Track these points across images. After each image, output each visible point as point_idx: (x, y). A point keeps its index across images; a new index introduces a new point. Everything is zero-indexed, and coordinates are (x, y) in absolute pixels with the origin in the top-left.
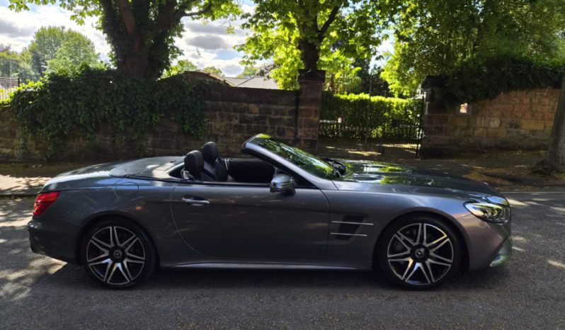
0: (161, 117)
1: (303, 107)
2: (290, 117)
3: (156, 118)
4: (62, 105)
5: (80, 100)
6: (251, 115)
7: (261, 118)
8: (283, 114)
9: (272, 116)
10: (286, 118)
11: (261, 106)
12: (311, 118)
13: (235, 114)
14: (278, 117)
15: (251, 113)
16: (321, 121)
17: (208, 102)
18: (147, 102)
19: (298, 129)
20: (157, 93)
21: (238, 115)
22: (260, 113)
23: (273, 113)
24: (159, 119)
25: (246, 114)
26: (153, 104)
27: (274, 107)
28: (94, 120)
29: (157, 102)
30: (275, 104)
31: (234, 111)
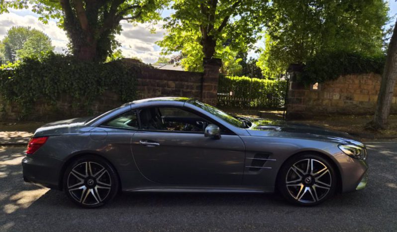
0: (106, 90)
1: (206, 84)
2: (197, 91)
3: (102, 90)
4: (33, 80)
5: (46, 77)
7: (176, 91)
8: (192, 88)
9: (185, 90)
10: (194, 91)
11: (177, 82)
12: (212, 91)
13: (158, 88)
14: (189, 90)
15: (169, 88)
16: (218, 94)
17: (139, 79)
18: (96, 79)
19: (203, 98)
20: (103, 72)
21: (161, 89)
22: (176, 87)
23: (185, 88)
24: (104, 91)
25: (166, 88)
26: (100, 80)
27: (186, 83)
28: (56, 91)
29: (103, 79)
30: (187, 81)
31: (158, 86)
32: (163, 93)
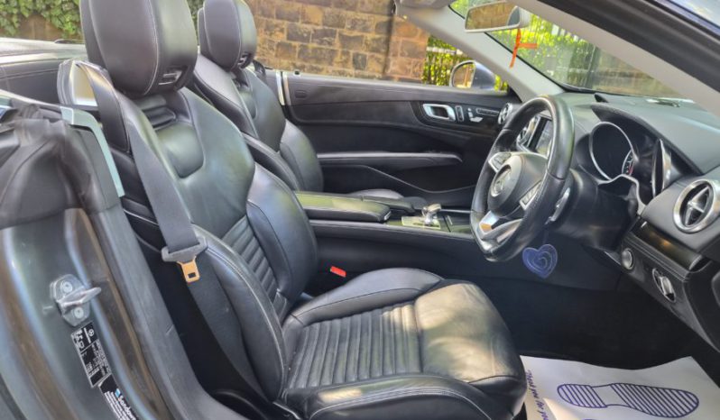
1: (399, 19)
2: (377, 36)
6: (309, 27)
7: (325, 33)
8: (365, 29)
9: (346, 33)
10: (370, 36)
11: (328, 10)
12: (414, 40)
13: (280, 21)
14: (356, 33)
19: (390, 57)
21: (285, 24)
22: (325, 23)
23: (348, 26)
25: (299, 24)
27: (350, 14)
30: (353, 8)
31: (279, 17)
32: (290, 37)
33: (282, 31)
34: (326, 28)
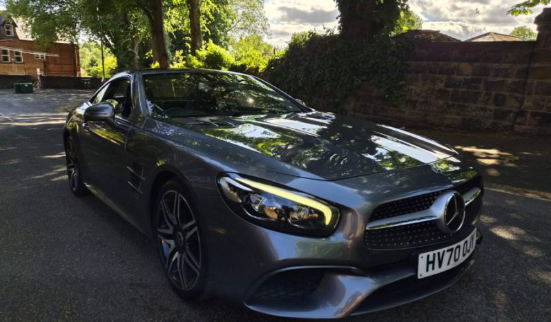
1: (537, 65)
2: (518, 80)
7: (473, 81)
8: (507, 75)
9: (491, 79)
11: (476, 64)
13: (441, 76)
17: (411, 62)
19: (526, 96)
21: (444, 77)
22: (474, 74)
23: (492, 74)
25: (455, 76)
26: (357, 67)
30: (498, 61)
32: (447, 86)
33: (441, 82)
34: (474, 77)
